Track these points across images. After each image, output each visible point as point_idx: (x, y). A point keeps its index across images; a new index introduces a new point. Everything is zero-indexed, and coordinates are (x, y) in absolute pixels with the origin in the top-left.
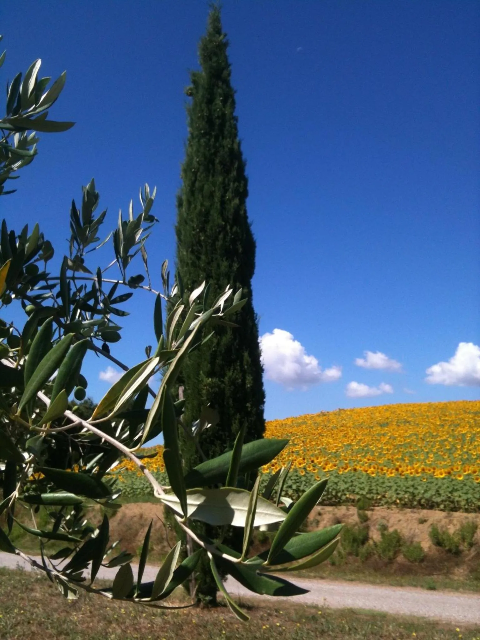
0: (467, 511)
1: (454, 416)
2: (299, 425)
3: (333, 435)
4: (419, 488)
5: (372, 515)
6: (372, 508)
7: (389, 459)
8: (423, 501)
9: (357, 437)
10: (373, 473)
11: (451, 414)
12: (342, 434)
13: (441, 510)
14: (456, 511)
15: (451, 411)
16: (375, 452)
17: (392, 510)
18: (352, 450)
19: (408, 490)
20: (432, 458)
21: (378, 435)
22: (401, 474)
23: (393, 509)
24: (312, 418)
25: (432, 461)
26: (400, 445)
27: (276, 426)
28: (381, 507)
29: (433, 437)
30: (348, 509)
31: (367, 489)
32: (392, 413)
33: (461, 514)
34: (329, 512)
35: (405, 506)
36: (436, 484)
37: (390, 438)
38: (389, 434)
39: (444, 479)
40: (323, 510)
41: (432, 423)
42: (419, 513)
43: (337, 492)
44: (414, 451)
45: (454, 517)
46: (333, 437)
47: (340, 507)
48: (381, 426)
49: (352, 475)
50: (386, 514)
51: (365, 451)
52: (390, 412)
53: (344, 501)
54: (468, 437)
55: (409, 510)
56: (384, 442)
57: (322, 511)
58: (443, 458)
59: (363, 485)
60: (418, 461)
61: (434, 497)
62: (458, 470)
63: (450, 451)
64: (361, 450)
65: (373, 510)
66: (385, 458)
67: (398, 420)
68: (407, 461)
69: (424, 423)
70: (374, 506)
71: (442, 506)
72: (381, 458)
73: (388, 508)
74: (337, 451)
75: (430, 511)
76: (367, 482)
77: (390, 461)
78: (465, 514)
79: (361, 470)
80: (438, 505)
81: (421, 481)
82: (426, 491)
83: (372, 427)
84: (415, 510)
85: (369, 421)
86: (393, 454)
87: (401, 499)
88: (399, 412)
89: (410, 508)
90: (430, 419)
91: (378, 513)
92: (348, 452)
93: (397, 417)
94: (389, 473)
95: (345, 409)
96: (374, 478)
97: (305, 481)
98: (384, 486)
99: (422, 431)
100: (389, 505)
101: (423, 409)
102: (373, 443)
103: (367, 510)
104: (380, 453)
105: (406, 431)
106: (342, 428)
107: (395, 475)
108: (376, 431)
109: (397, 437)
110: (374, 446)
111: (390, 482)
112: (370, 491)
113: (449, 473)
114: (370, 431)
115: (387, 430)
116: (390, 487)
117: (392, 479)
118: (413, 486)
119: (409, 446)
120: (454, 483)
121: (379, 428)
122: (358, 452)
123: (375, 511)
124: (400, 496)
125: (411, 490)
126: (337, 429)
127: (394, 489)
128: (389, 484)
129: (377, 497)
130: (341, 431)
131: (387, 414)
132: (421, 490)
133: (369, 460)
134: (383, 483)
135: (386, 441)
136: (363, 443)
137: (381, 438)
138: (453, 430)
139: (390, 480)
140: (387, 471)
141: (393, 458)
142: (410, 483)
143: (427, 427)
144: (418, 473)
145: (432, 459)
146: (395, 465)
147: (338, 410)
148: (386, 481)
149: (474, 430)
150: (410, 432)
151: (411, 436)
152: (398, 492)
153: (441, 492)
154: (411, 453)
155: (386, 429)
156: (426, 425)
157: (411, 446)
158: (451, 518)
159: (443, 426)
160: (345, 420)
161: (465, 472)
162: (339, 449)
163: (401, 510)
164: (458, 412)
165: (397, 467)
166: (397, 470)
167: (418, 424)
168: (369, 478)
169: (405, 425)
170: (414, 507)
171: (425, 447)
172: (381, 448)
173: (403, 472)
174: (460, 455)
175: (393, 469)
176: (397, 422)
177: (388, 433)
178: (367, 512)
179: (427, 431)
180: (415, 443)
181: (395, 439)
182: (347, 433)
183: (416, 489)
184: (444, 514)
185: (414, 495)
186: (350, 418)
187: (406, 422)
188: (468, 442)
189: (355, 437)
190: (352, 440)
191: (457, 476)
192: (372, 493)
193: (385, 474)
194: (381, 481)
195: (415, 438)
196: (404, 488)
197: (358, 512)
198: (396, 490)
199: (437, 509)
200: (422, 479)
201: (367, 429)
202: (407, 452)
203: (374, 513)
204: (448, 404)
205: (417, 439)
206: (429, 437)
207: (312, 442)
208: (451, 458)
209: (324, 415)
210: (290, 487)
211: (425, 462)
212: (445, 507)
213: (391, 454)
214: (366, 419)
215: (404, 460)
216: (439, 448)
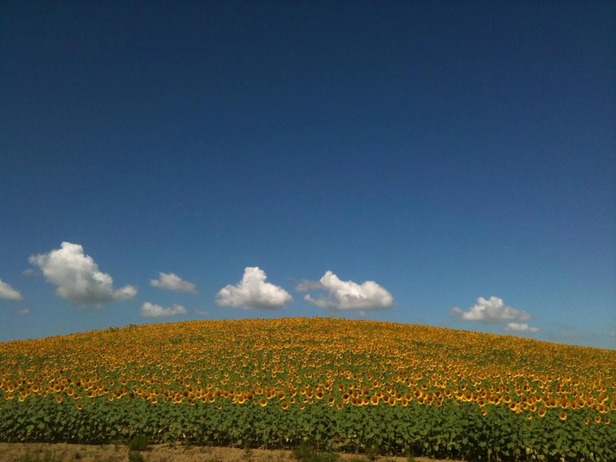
0: (270, 447)
1: (249, 333)
2: (82, 341)
3: (117, 352)
4: (213, 418)
5: (149, 456)
6: (150, 446)
7: (177, 380)
8: (216, 435)
9: (145, 355)
10: (154, 400)
11: (245, 332)
12: (128, 351)
13: (238, 447)
14: (256, 447)
15: (246, 328)
16: (162, 372)
17: (176, 449)
18: (136, 369)
19: (198, 421)
20: (227, 378)
21: (169, 352)
22: (190, 401)
23: (177, 447)
24: (100, 334)
25: (228, 382)
26: (192, 363)
27: (55, 343)
28: (161, 445)
29: (228, 354)
30: (117, 449)
31: (145, 421)
32: (186, 329)
33: (262, 451)
34: (91, 454)
35: (192, 442)
36: (234, 413)
37: (181, 356)
38: (181, 352)
39: (243, 405)
40: (83, 451)
41: (227, 340)
42: (210, 452)
43: (104, 426)
44: (207, 370)
45: (254, 457)
46: (118, 355)
47: (106, 446)
48: (173, 343)
49: (127, 402)
50: (168, 455)
51: (150, 371)
52: (184, 329)
53: (115, 438)
54: (264, 354)
55: (197, 448)
56: (174, 360)
57: (82, 453)
58: (240, 378)
59: (140, 416)
60: (211, 381)
61: (230, 430)
62: (261, 394)
63: (247, 371)
64: (147, 370)
65: (150, 450)
66: (174, 378)
67: (192, 336)
68: (199, 382)
69: (219, 340)
70: (153, 443)
71: (240, 442)
72: (169, 378)
73: (171, 446)
74: (117, 370)
75: (224, 449)
76: (146, 412)
77: (179, 383)
78: (268, 452)
79: (140, 396)
80: (235, 440)
81: (215, 408)
82: (220, 422)
83: (163, 345)
84: (206, 448)
85: (161, 338)
86: (183, 374)
87: (188, 434)
88: (193, 329)
89: (199, 445)
90: (226, 336)
91: (157, 454)
92: (131, 372)
93: (192, 333)
94: (175, 399)
95: (137, 325)
96: (155, 406)
97: (62, 411)
98: (168, 416)
99: (216, 348)
100: (172, 441)
101: (218, 326)
102: (162, 362)
103: (143, 450)
104: (168, 373)
105: (200, 348)
106: (130, 345)
107: (183, 401)
108: (167, 348)
109: (189, 355)
110: (163, 365)
111: (175, 411)
112: (149, 424)
113: (250, 398)
114: (160, 348)
115: (179, 348)
116: (177, 417)
117: (179, 407)
118: (205, 416)
119: (202, 364)
120: (255, 410)
121: (171, 345)
122: (143, 372)
123: (153, 451)
124: (187, 430)
125: (202, 421)
126: (125, 345)
127: (179, 420)
128: (175, 414)
129: (158, 430)
130: (128, 348)
131: (181, 331)
132: (214, 420)
133: (152, 382)
134: (167, 412)
135: (177, 359)
136: (150, 362)
137: (172, 355)
138: (248, 347)
139: (176, 408)
140: (174, 397)
141: (182, 378)
142: (201, 412)
143: (221, 345)
144: (212, 399)
145: (227, 380)
146: (183, 388)
147: (129, 326)
148: (171, 409)
149: (270, 348)
150: (203, 349)
151: (204, 353)
152: (185, 424)
153: (240, 422)
154: (203, 372)
155: (179, 346)
156: (220, 342)
157: (204, 365)
158: (251, 458)
159: (238, 343)
160: (135, 336)
161: (269, 396)
162: (120, 368)
163: (187, 448)
164: (253, 329)
165: (186, 390)
166: (186, 394)
167: (212, 341)
168: (149, 406)
169: (199, 342)
170: (204, 444)
171: (219, 365)
172: (170, 367)
173: (193, 397)
174: (258, 374)
175: (181, 394)
176: (191, 339)
177: (180, 350)
178: (142, 453)
179: (222, 348)
180: (209, 361)
181: (187, 356)
182: (135, 351)
183: (209, 419)
184: (242, 452)
185: (204, 428)
186: (141, 335)
187: (201, 338)
188: (266, 360)
189: (143, 354)
190: (138, 358)
191: (260, 401)
192: (152, 426)
193: (170, 399)
194: (164, 409)
195: (209, 356)
196: (193, 420)
197: (129, 454)
198: (183, 421)
199: (233, 444)
200: (217, 407)
201: (157, 345)
202: (199, 371)
203: (151, 453)
204: (243, 322)
205: (211, 356)
206: (224, 354)
207: (90, 360)
208: (249, 377)
209: (113, 331)
210: (42, 419)
211: (220, 384)
212: (243, 443)
213: (180, 374)
214: (159, 336)
215: (196, 381)
216: (234, 367)
